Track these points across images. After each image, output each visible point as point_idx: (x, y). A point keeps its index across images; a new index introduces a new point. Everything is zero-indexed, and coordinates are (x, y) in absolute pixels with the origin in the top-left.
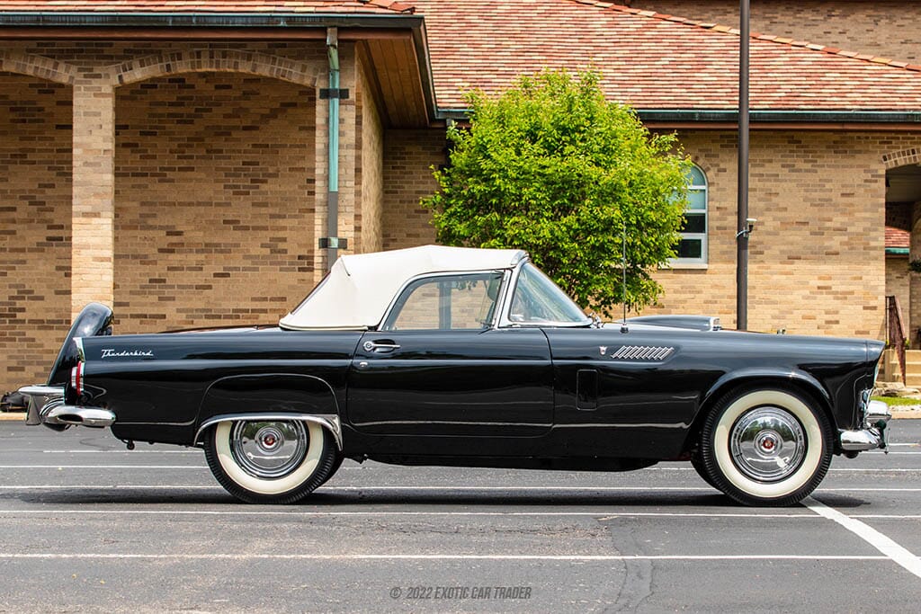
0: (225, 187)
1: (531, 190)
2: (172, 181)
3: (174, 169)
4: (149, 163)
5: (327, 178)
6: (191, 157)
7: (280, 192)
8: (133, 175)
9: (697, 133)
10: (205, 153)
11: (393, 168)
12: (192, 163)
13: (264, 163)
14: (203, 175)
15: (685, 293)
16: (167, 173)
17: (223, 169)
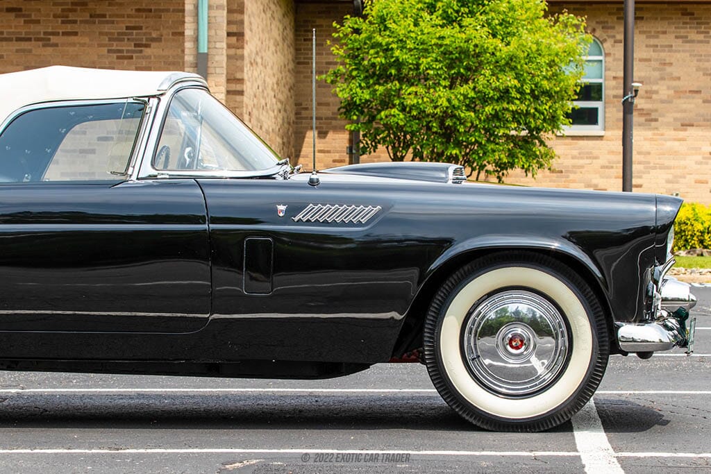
0: (109, 51)
1: (429, 60)
2: (56, 45)
3: (58, 34)
4: (33, 28)
5: (196, 40)
6: (75, 22)
7: (164, 57)
8: (19, 39)
9: (594, 6)
10: (88, 18)
11: (305, 40)
12: (75, 28)
13: (147, 28)
14: (86, 40)
15: (582, 158)
16: (51, 37)
17: (107, 34)
